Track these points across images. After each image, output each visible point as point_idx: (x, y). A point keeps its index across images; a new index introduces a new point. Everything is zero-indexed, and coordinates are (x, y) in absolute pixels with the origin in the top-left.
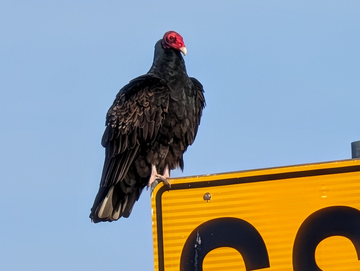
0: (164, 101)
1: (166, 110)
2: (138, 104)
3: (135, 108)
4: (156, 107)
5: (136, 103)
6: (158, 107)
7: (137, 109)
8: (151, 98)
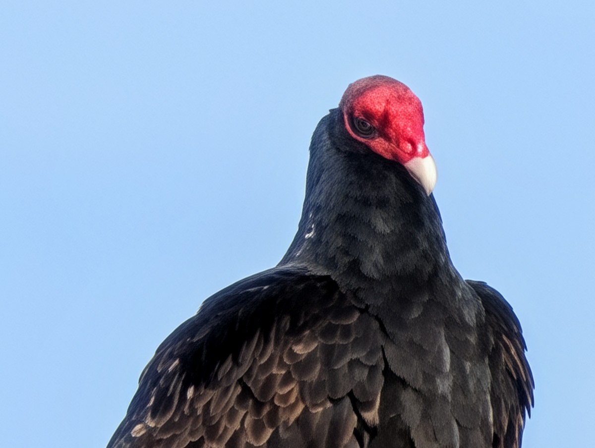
0: (362, 375)
1: (372, 416)
2: (246, 393)
3: (232, 415)
4: (329, 405)
5: (239, 390)
6: (336, 402)
7: (245, 417)
8: (304, 366)
